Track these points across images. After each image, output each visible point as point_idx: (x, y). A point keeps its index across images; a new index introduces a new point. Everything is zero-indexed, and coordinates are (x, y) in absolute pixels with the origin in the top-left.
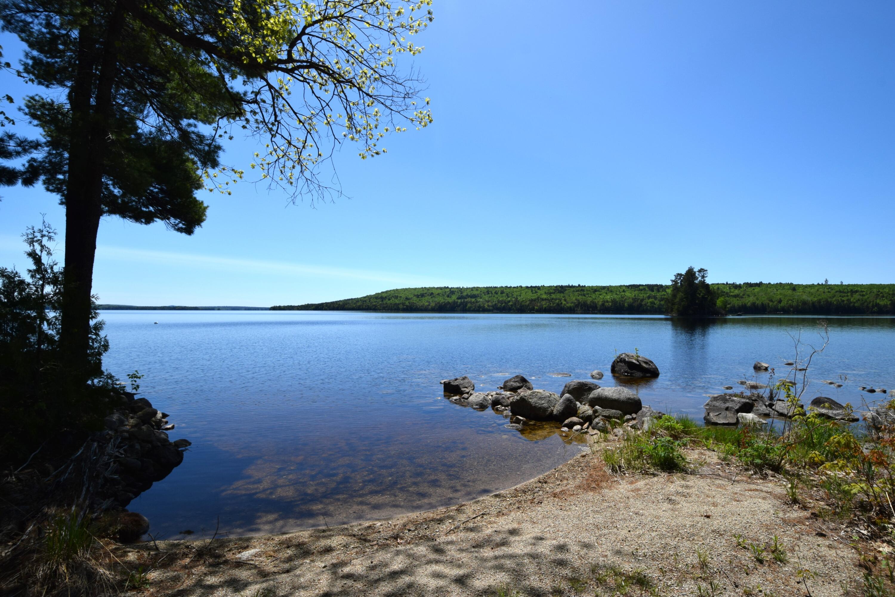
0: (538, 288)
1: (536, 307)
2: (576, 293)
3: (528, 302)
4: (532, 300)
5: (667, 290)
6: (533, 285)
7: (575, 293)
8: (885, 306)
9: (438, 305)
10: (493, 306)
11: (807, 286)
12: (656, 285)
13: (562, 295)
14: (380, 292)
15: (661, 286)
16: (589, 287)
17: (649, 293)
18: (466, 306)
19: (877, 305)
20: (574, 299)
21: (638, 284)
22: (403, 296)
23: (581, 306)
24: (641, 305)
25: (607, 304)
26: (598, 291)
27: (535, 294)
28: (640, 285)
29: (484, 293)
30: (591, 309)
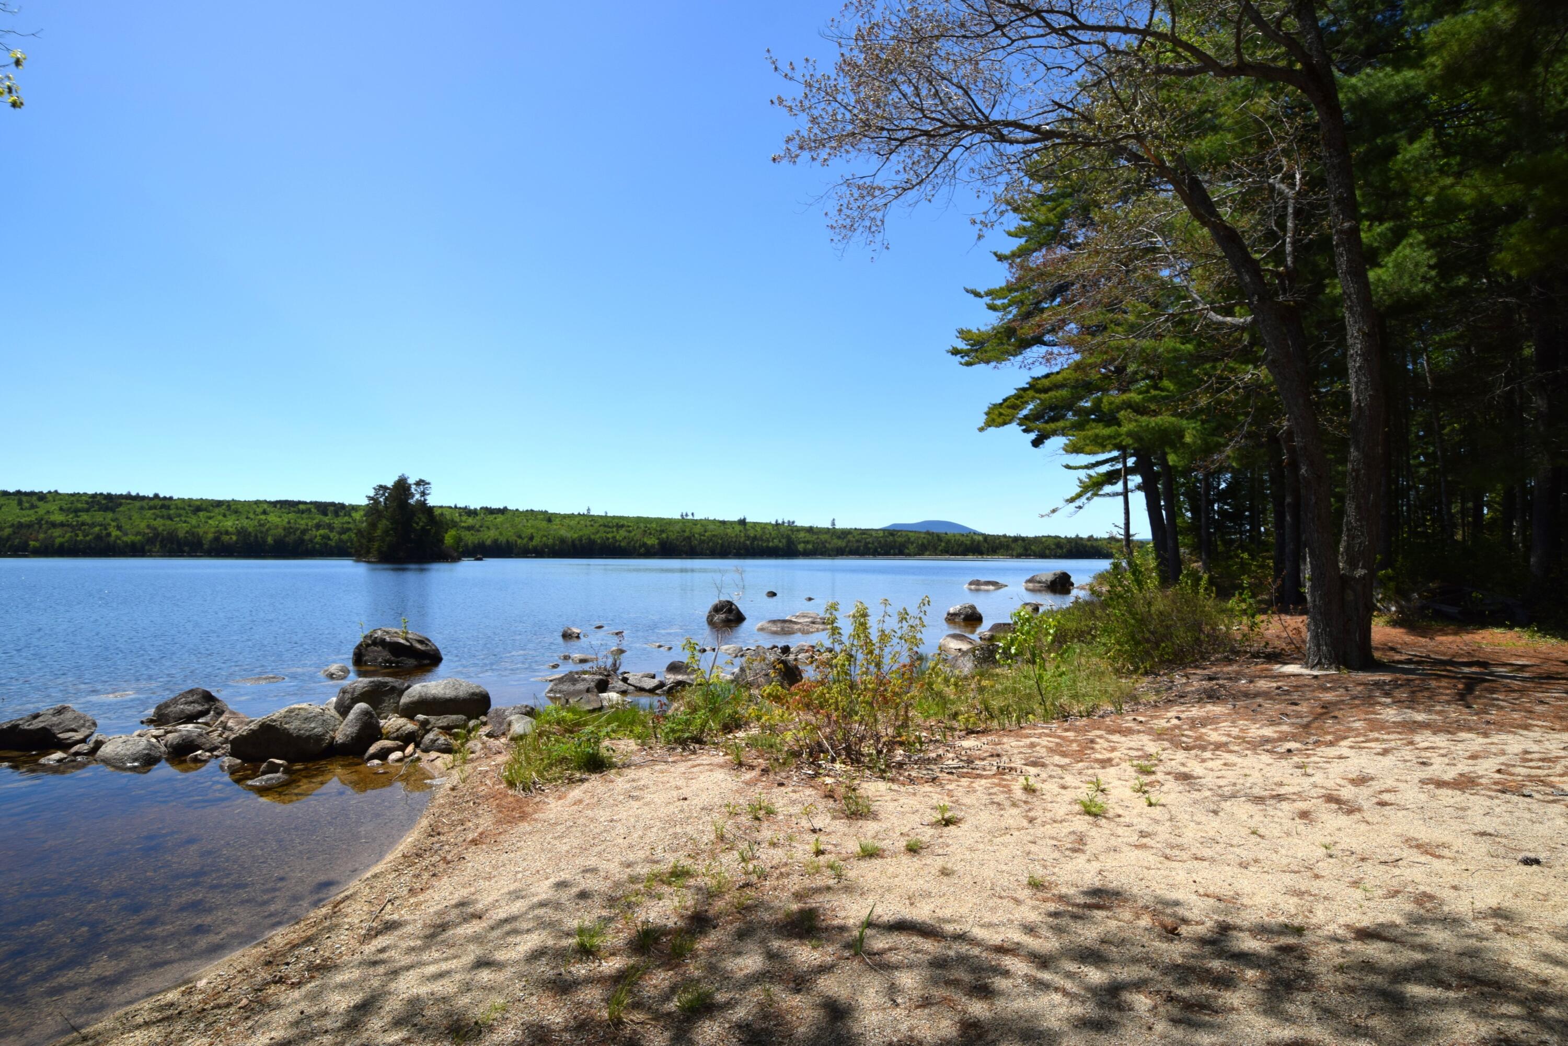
0: (41, 496)
1: (32, 543)
2: (149, 514)
3: (7, 530)
4: (19, 527)
5: (354, 514)
6: (23, 490)
7: (145, 512)
8: (653, 546)
11: (565, 517)
12: (333, 504)
13: (110, 515)
15: (342, 506)
16: (183, 500)
17: (319, 518)
19: (645, 544)
20: (143, 525)
21: (296, 499)
23: (162, 541)
24: (301, 541)
25: (226, 538)
26: (206, 510)
27: (32, 512)
28: (300, 503)
30: (186, 549)
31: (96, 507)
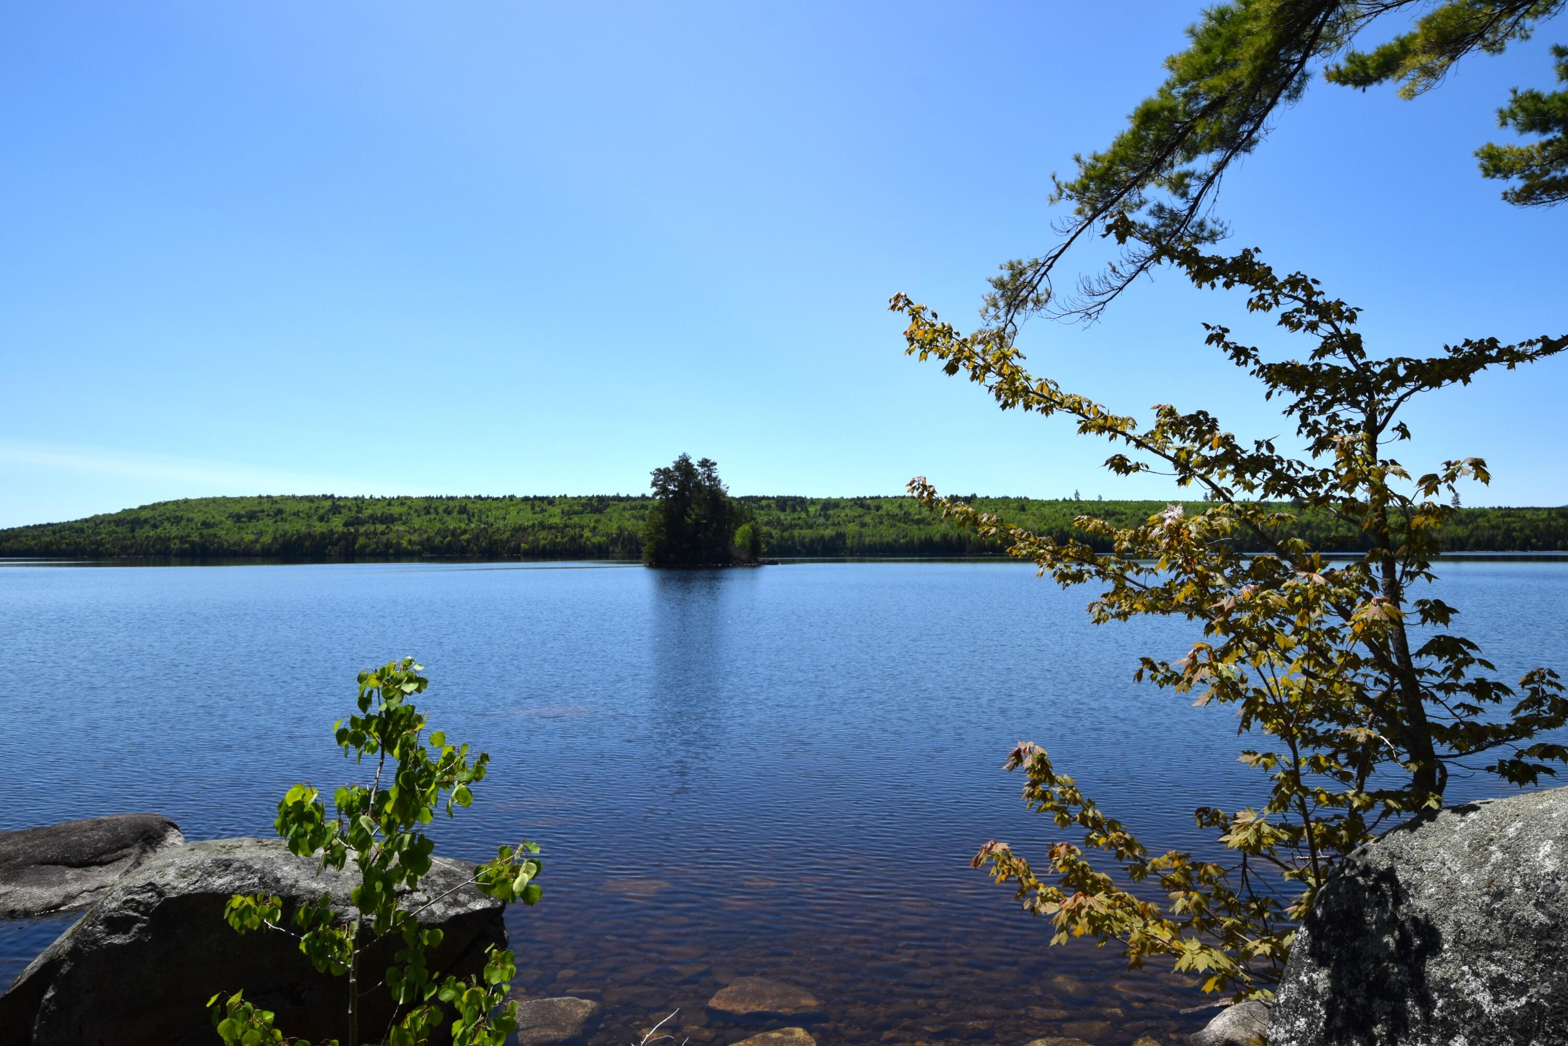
0: (550, 501)
1: (523, 545)
3: (508, 534)
4: (521, 529)
6: (538, 495)
7: (623, 513)
9: (280, 540)
10: (421, 543)
11: (1046, 503)
12: (794, 498)
13: (594, 517)
14: (136, 507)
15: (802, 500)
17: (777, 514)
18: (354, 543)
22: (199, 517)
23: (623, 543)
27: (537, 515)
28: (764, 498)
29: (416, 511)
31: (589, 509)
